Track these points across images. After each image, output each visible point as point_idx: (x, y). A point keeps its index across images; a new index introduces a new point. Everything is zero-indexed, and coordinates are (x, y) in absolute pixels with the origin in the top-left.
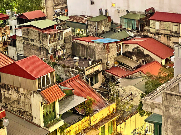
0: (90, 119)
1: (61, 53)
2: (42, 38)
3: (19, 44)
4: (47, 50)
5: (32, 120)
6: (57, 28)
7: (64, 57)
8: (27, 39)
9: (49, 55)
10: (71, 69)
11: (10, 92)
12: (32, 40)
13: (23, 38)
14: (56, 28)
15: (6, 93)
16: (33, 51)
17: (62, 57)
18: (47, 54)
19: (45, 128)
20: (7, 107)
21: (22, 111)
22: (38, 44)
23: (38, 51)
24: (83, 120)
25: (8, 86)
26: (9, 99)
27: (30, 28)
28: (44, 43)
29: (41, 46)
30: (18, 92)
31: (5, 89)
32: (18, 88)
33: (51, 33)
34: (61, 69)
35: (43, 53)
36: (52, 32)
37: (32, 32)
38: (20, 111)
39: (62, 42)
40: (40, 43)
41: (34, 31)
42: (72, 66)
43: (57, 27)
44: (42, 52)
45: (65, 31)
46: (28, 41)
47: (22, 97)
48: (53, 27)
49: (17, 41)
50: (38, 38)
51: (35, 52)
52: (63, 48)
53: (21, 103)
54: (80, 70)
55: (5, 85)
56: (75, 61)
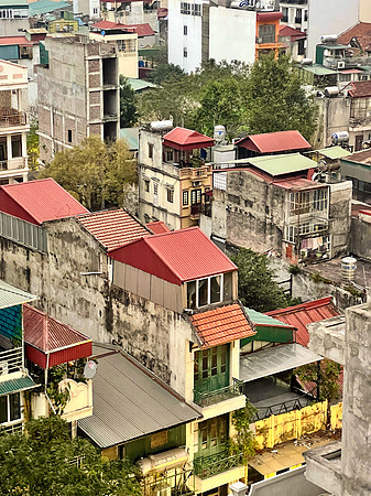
0: (329, 409)
1: (316, 243)
2: (273, 199)
3: (218, 210)
4: (281, 232)
5: (168, 382)
6: (316, 178)
7: (325, 256)
8: (236, 199)
9: (285, 246)
10: (332, 287)
11: (130, 309)
12: (248, 203)
13: (229, 195)
14: (313, 177)
15: (121, 311)
16: (247, 231)
17: (319, 255)
18: (280, 244)
19: (194, 405)
20: (121, 345)
21: (151, 357)
22: (260, 214)
23: (259, 231)
24: (308, 410)
25: (126, 295)
26: (126, 325)
27: (247, 172)
28: (275, 214)
29: (268, 221)
30: (145, 311)
31: (120, 301)
32: (145, 301)
33: (295, 188)
34: (308, 284)
35: (271, 239)
36: (300, 185)
37: (250, 181)
38: (146, 357)
39: (324, 215)
40: (267, 212)
41: (254, 180)
42: (337, 280)
43: (315, 174)
44: (269, 236)
45: (334, 187)
46: (239, 204)
47: (153, 325)
48: (303, 174)
49: (213, 203)
50: (262, 199)
51: (253, 234)
52: (324, 232)
53: (150, 339)
54: (355, 294)
55: (121, 291)
56: (345, 268)
